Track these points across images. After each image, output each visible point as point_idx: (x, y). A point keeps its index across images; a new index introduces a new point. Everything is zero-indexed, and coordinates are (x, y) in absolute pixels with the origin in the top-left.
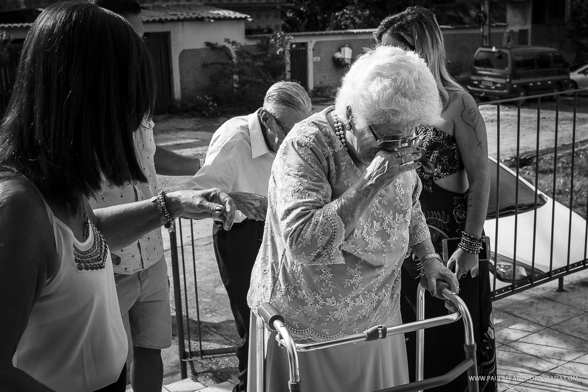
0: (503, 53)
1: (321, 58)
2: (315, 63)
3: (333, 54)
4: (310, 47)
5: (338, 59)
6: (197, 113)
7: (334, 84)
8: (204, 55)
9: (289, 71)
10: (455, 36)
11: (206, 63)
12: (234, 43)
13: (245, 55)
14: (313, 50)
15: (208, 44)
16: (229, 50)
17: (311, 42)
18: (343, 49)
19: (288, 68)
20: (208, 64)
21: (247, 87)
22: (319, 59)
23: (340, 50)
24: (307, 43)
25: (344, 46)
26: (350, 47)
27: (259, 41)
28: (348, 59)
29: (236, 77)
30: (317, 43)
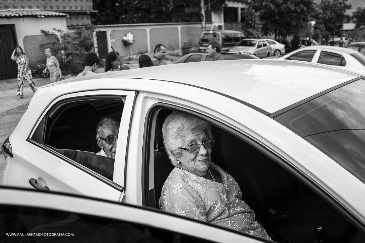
0: (217, 34)
1: (116, 40)
2: (112, 43)
3: (122, 38)
4: (108, 34)
5: (125, 41)
6: (38, 76)
7: (124, 55)
8: (40, 39)
9: (96, 48)
10: (187, 28)
11: (42, 44)
12: (59, 31)
13: (67, 38)
14: (111, 35)
15: (43, 32)
16: (57, 35)
17: (109, 31)
18: (127, 35)
19: (96, 45)
20: (44, 45)
21: (70, 57)
22: (114, 41)
23: (126, 35)
24: (106, 31)
25: (128, 33)
26: (132, 33)
27: (77, 30)
28: (131, 40)
29: (63, 52)
30: (112, 31)
